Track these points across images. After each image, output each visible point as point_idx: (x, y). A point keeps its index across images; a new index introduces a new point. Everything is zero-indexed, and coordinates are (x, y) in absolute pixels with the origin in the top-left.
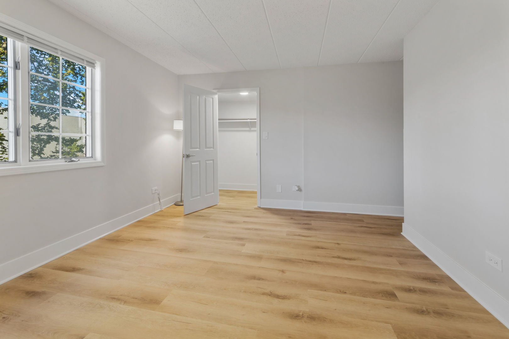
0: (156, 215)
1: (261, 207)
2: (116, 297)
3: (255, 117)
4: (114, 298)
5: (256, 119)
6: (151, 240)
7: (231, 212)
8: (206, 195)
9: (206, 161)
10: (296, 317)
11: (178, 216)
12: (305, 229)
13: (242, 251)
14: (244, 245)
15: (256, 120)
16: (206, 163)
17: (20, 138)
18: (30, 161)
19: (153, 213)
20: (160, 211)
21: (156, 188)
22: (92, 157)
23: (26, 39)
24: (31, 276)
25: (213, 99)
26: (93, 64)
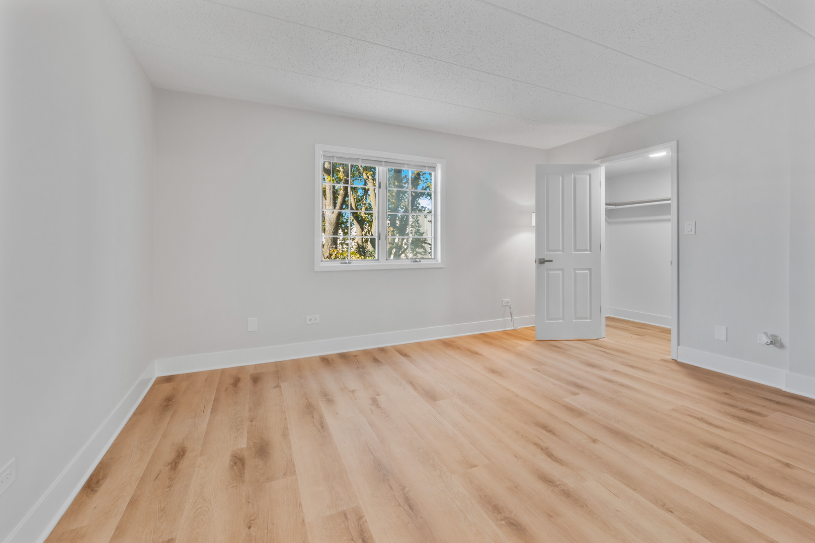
0: (506, 333)
1: (679, 360)
2: (413, 383)
3: (669, 196)
4: (411, 383)
5: (670, 200)
6: (476, 353)
7: (608, 353)
8: (574, 321)
9: (575, 269)
10: (547, 480)
11: (527, 340)
12: (734, 417)
13: (565, 399)
14: (575, 394)
15: (669, 202)
16: (575, 273)
17: (381, 241)
18: (387, 260)
19: (504, 329)
20: (513, 330)
21: (508, 299)
22: (434, 258)
23: (383, 163)
24: (382, 350)
25: (590, 175)
26: (435, 168)
